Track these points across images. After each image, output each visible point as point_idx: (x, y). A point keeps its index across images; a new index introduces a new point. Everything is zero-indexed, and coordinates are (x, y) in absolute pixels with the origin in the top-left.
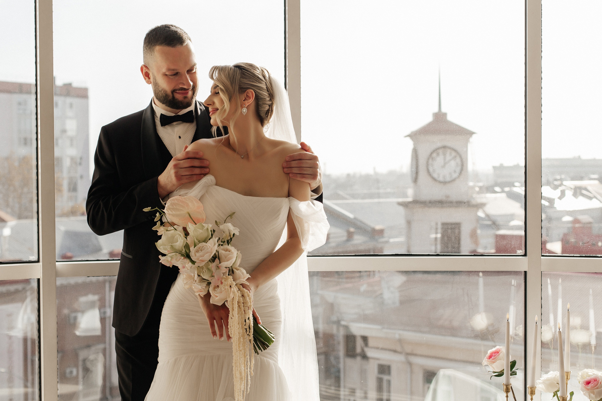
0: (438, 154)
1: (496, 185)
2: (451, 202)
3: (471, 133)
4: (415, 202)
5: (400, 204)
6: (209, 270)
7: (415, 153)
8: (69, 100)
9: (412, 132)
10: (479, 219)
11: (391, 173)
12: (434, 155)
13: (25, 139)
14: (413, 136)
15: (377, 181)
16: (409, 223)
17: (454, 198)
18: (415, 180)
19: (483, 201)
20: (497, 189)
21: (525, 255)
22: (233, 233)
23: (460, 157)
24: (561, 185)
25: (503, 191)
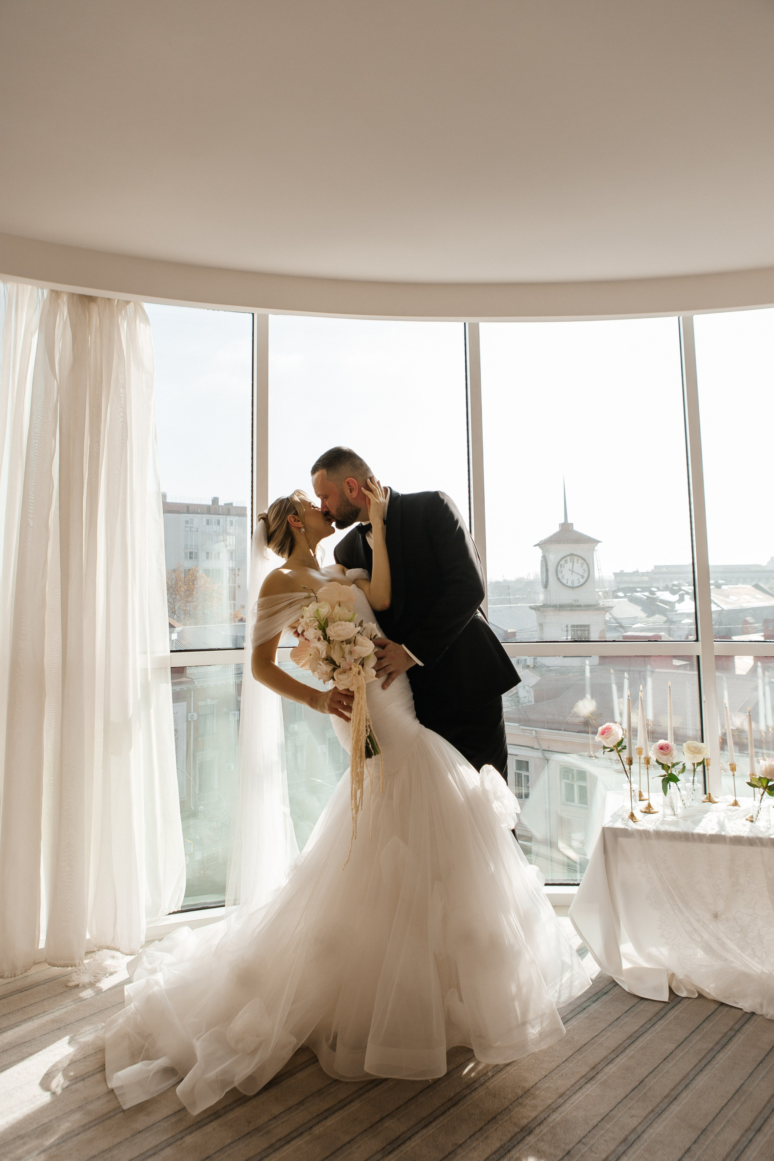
0: (566, 562)
1: (619, 590)
2: (580, 606)
3: (598, 542)
4: (544, 606)
5: (531, 608)
6: (342, 649)
7: (545, 561)
8: (229, 518)
9: (541, 541)
10: (606, 622)
11: (519, 581)
12: (563, 562)
13: (191, 553)
14: (541, 545)
15: (508, 588)
16: (541, 625)
17: (582, 602)
18: (546, 586)
19: (610, 605)
20: (621, 594)
21: (697, 640)
22: (375, 634)
23: (587, 564)
24: (680, 590)
25: (625, 596)
